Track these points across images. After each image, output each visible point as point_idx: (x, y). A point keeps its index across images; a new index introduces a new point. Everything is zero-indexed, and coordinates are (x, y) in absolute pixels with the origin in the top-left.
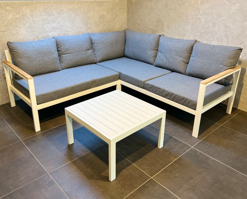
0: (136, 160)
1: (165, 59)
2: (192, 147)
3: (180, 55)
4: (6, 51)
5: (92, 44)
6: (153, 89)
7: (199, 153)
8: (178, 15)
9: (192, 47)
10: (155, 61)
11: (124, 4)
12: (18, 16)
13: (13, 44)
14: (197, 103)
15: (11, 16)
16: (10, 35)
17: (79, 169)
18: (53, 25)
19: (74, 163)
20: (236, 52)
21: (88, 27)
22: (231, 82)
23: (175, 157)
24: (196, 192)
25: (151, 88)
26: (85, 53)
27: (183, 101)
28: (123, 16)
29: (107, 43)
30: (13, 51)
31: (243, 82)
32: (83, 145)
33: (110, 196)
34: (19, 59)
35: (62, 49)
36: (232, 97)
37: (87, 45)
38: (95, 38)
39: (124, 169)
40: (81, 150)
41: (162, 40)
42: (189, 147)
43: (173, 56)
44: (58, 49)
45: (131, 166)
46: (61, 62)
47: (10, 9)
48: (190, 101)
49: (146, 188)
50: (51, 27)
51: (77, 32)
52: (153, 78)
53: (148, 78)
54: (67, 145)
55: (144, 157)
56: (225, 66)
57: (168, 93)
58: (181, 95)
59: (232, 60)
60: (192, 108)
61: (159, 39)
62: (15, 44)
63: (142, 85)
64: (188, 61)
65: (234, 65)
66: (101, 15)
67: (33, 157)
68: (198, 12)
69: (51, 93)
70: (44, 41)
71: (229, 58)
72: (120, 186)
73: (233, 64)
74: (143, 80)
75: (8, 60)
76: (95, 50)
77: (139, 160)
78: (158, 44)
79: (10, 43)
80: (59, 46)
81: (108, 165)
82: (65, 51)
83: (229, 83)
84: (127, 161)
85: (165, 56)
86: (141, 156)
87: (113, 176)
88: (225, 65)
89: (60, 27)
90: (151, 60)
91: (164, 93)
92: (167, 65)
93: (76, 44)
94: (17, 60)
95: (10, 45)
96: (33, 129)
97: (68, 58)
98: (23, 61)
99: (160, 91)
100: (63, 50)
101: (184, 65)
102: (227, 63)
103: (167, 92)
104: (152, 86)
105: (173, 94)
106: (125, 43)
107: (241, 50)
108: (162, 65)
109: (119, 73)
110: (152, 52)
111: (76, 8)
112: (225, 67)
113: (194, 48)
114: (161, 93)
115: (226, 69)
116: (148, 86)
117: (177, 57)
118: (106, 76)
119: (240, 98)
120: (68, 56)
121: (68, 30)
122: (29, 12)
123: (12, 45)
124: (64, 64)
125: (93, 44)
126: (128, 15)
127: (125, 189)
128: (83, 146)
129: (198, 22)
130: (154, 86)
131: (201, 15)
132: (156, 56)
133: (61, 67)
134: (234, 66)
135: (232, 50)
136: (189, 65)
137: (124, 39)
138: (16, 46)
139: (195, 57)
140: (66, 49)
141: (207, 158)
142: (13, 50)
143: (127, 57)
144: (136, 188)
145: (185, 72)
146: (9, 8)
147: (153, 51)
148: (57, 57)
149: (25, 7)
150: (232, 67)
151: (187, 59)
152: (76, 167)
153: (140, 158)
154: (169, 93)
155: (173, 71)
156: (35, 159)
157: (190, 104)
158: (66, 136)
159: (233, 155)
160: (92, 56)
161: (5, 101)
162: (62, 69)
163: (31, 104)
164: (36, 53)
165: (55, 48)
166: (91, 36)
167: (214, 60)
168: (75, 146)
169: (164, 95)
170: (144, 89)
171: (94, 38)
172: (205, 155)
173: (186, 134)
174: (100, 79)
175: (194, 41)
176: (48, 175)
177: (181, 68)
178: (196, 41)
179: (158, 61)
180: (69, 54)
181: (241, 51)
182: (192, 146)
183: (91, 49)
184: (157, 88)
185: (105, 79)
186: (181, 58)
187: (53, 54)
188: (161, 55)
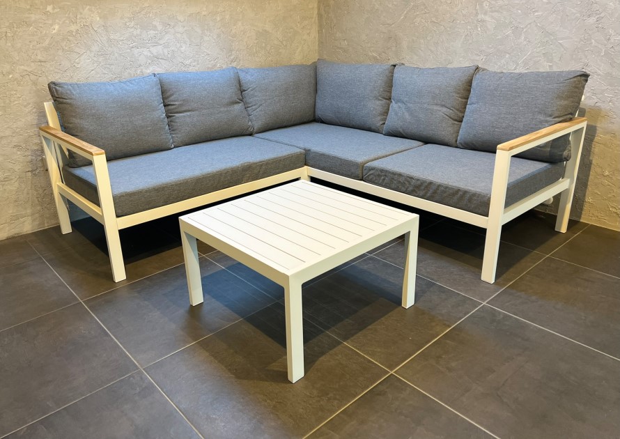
0: (353, 335)
1: (407, 116)
2: (484, 303)
3: (443, 103)
4: (46, 104)
5: (242, 91)
6: (384, 179)
7: (502, 316)
8: (434, 19)
9: (470, 83)
10: (384, 124)
11: (310, 7)
12: (73, 28)
13: (62, 87)
14: (489, 199)
15: (57, 27)
16: (56, 70)
17: (216, 358)
18: (154, 50)
19: (204, 345)
20: (575, 82)
21: (232, 57)
22: (565, 153)
23: (444, 324)
24: (505, 400)
25: (379, 176)
26: (226, 109)
27: (456, 198)
28: (308, 34)
29: (276, 89)
30: (62, 103)
31: (591, 158)
32: (226, 306)
33: (291, 416)
34: (76, 121)
35: (175, 101)
36: (566, 191)
37: (231, 92)
38: (249, 78)
39: (323, 353)
40: (219, 315)
41: (398, 74)
42: (475, 304)
43: (426, 106)
44: (166, 101)
45: (339, 347)
46: (172, 130)
47: (56, 11)
48: (474, 194)
49: (378, 394)
50: (149, 54)
51: (208, 68)
52: (383, 157)
53: (372, 157)
54: (187, 308)
55: (370, 327)
56: (550, 116)
57: (419, 182)
58: (450, 184)
59: (566, 102)
60: (480, 212)
61: (392, 72)
62: (66, 87)
63: (359, 172)
64: (460, 115)
65: (571, 114)
66: (261, 31)
67: (107, 334)
68: (478, 7)
69: (148, 191)
70: (133, 82)
71: (560, 97)
72: (315, 392)
73: (570, 111)
74: (360, 159)
75: (51, 124)
76: (250, 105)
77: (359, 334)
78: (390, 83)
79: (54, 83)
80: (169, 94)
81: (285, 347)
82: (181, 105)
83: (562, 155)
84: (329, 336)
85: (408, 109)
86: (363, 325)
87: (297, 370)
88: (550, 113)
89: (169, 56)
90: (376, 122)
91: (410, 183)
92: (413, 129)
93: (206, 90)
94: (71, 123)
95: (56, 90)
96: (109, 275)
97: (188, 120)
98: (86, 124)
99: (402, 180)
100: (176, 103)
101: (453, 124)
102: (555, 108)
103: (418, 180)
104: (382, 171)
105: (431, 183)
106: (316, 91)
107: (585, 76)
108: (401, 130)
109: (305, 149)
110: (378, 102)
111: (204, 13)
112: (548, 119)
113: (474, 84)
114: (403, 184)
115: (553, 122)
116: (371, 172)
117: (435, 108)
118: (276, 156)
119: (585, 196)
120: (188, 116)
121: (187, 62)
122: (98, 19)
123: (60, 89)
124: (179, 136)
125: (245, 91)
126: (320, 32)
127: (329, 399)
128: (225, 308)
129: (479, 29)
130: (387, 171)
131: (485, 14)
132: (386, 113)
133: (173, 142)
134: (571, 116)
135: (566, 78)
136: (463, 123)
137: (313, 82)
138: (68, 92)
139: (478, 103)
140: (184, 100)
141: (524, 327)
142: (61, 100)
143: (322, 122)
144: (355, 397)
145: (456, 141)
146: (54, 9)
147: (379, 100)
148: (162, 117)
149: (88, 7)
150: (565, 117)
151: (458, 110)
152: (207, 354)
153: (360, 330)
154: (423, 182)
155: (426, 141)
156: (112, 339)
157: (475, 202)
158: (184, 289)
159: (583, 318)
160: (243, 117)
161: (48, 223)
162: (174, 147)
163: (102, 217)
164: (114, 107)
165: (158, 98)
166: (240, 73)
167: (522, 107)
168: (206, 309)
169: (411, 188)
170: (362, 182)
171: (246, 78)
172: (516, 319)
173: (467, 276)
174: (261, 162)
175: (474, 68)
176: (140, 373)
177: (445, 131)
178: (477, 68)
179: (393, 121)
180: (189, 111)
181: (587, 81)
182: (484, 300)
183: (239, 103)
184: (394, 174)
185: (272, 163)
186: (444, 109)
187: (154, 110)
188: (400, 107)
